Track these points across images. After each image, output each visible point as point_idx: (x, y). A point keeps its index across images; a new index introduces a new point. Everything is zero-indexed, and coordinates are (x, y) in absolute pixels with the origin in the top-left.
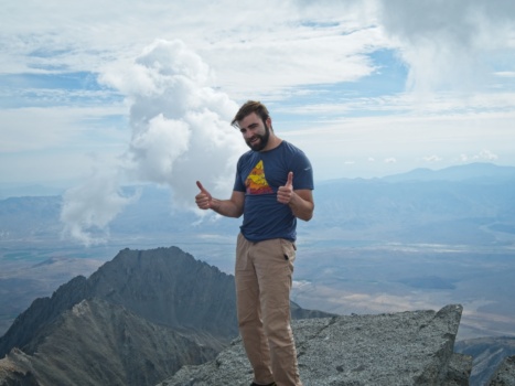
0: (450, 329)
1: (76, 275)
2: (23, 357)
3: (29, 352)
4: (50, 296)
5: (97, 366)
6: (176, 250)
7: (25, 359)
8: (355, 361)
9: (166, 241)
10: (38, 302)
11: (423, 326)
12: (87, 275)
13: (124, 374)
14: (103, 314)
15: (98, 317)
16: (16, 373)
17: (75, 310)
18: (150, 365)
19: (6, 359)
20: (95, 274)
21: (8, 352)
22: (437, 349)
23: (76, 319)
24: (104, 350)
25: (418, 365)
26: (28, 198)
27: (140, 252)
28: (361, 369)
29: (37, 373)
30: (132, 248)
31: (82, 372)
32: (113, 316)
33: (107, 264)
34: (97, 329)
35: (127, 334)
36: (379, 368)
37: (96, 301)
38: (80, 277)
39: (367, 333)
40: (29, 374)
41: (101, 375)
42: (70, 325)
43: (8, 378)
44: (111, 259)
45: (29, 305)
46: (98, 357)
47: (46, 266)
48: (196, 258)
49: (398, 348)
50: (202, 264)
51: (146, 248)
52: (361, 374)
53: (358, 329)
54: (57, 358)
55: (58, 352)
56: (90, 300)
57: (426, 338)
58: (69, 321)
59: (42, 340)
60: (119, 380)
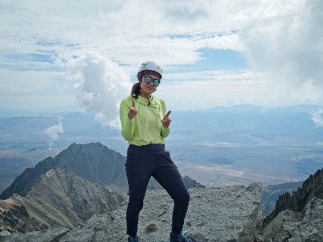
0: (256, 199)
1: (47, 156)
2: (19, 198)
3: (23, 195)
4: (34, 167)
5: (58, 202)
6: (99, 144)
7: (20, 199)
8: (198, 219)
9: (94, 140)
10: (28, 170)
11: (239, 196)
12: (54, 157)
13: (72, 206)
14: (61, 176)
15: (59, 177)
16: (15, 206)
17: (47, 174)
18: (85, 201)
19: (10, 199)
20: (58, 156)
21: (11, 195)
22: (251, 213)
23: (47, 179)
24: (62, 194)
25: (240, 223)
26: (23, 117)
27: (81, 146)
28: (202, 224)
29: (26, 206)
30: (77, 143)
31: (50, 205)
32: (67, 177)
33: (64, 151)
34: (58, 184)
35: (74, 186)
36: (214, 225)
37: (58, 169)
38: (50, 158)
39: (205, 199)
40: (22, 206)
41: (60, 206)
42: (44, 181)
43: (11, 209)
44: (66, 148)
45: (23, 171)
46: (58, 197)
47: (32, 152)
48: (109, 148)
49: (224, 210)
50: (112, 151)
51: (84, 143)
52: (203, 228)
53: (199, 197)
54: (37, 198)
55: (38, 195)
56: (55, 169)
57: (242, 204)
58: (44, 180)
59: (29, 189)
60: (69, 209)
